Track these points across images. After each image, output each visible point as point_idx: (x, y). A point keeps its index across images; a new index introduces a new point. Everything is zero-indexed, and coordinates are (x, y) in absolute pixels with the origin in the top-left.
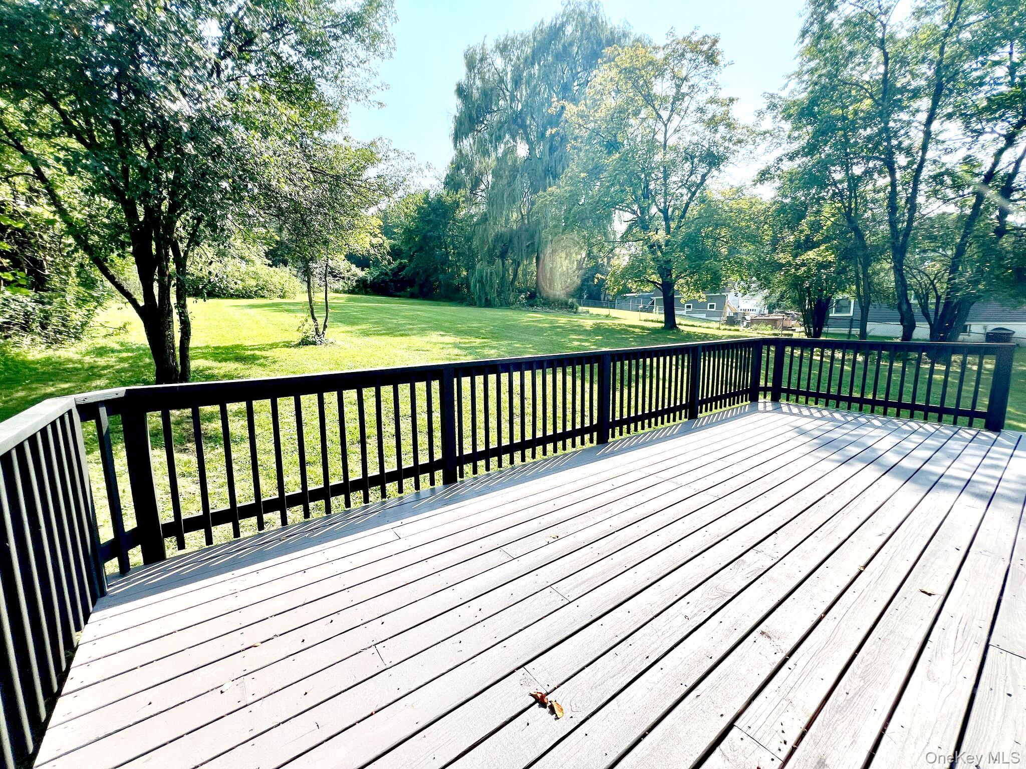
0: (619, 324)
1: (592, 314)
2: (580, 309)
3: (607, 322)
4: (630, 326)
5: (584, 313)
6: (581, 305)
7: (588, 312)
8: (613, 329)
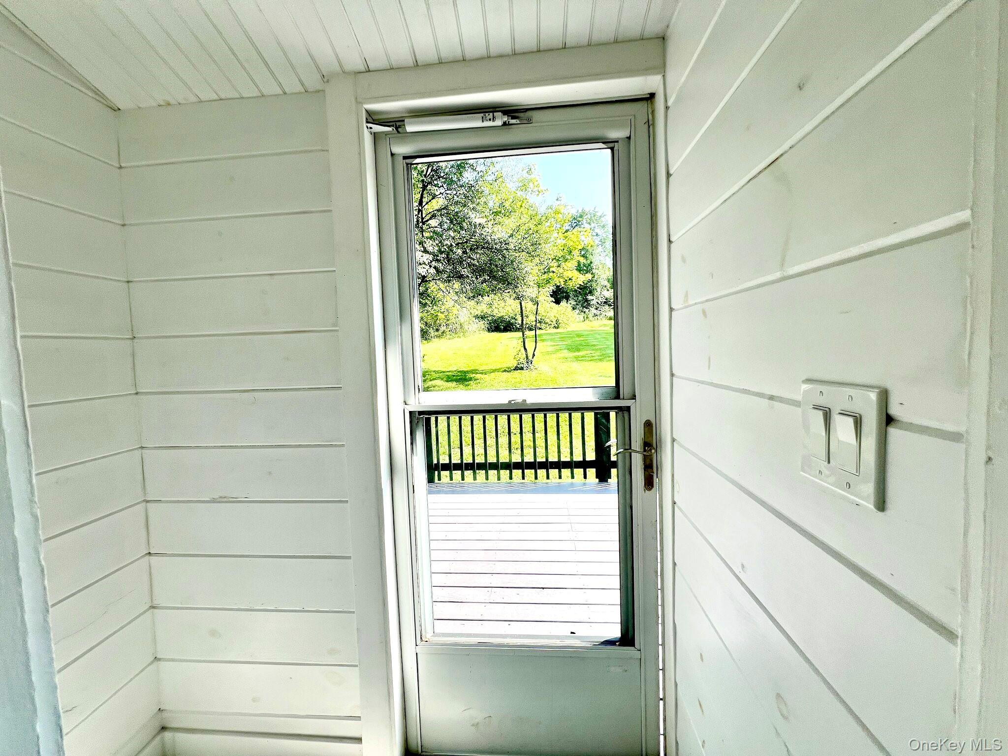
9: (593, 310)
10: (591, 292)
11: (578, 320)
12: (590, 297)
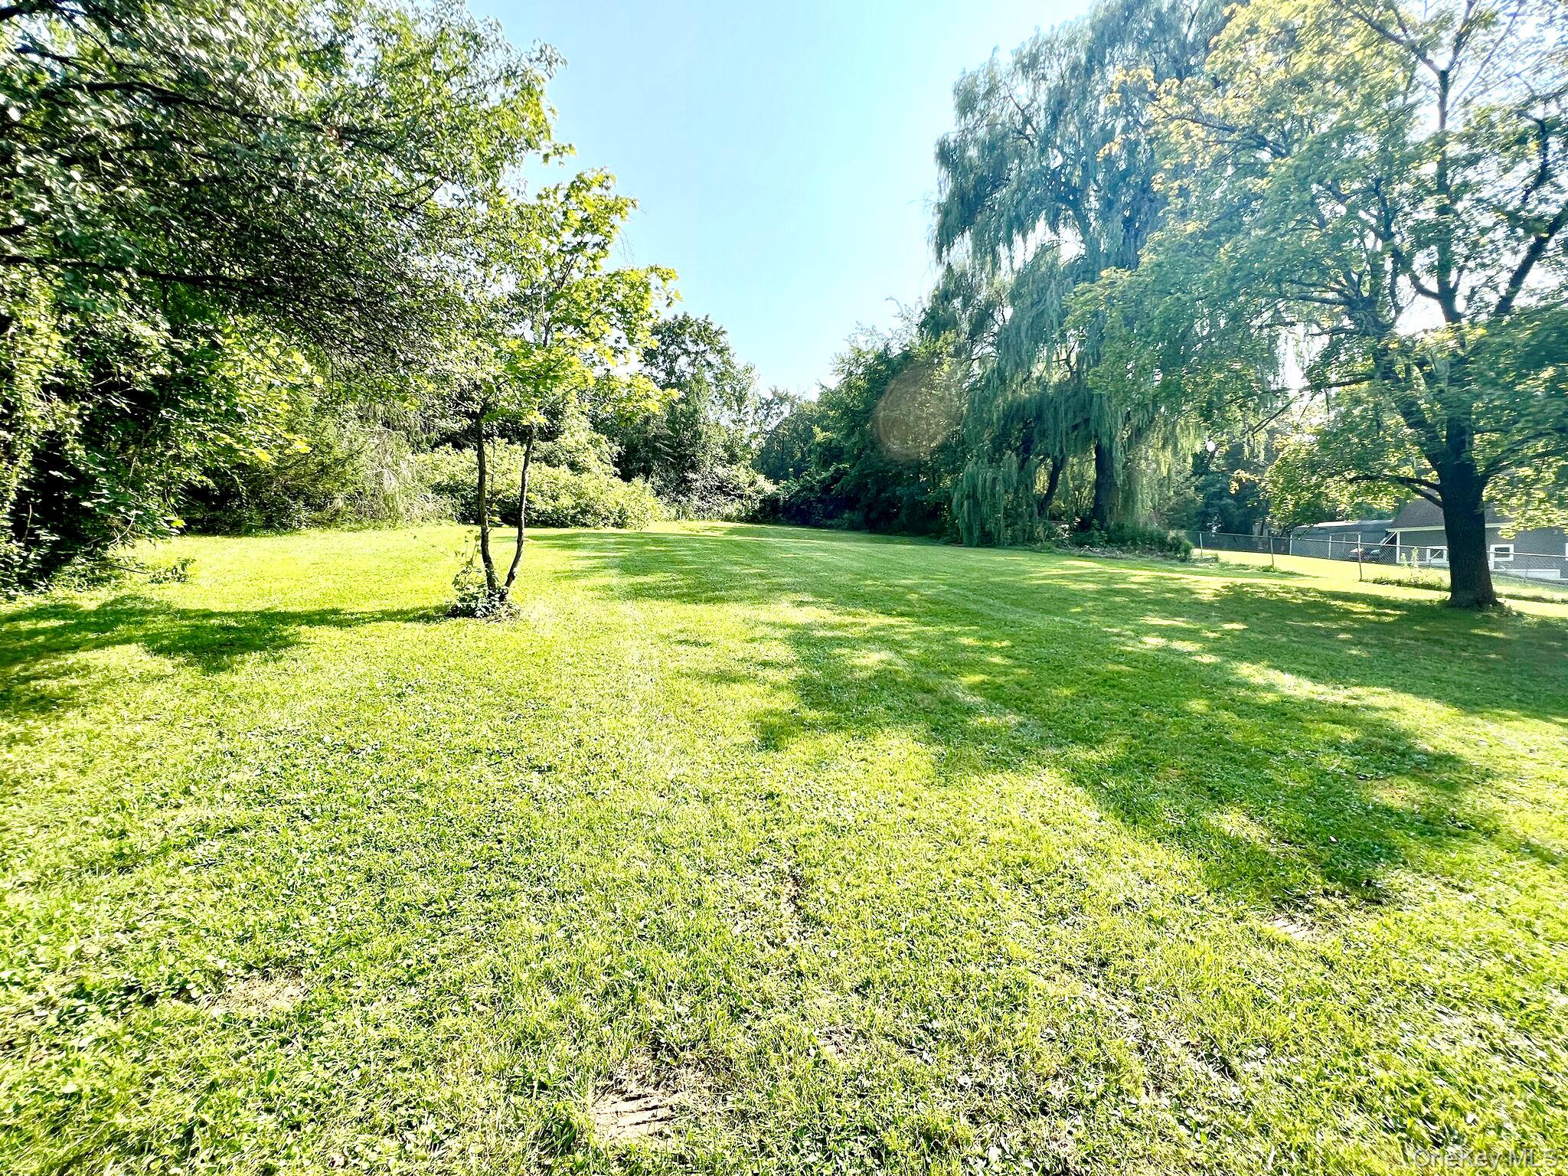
0: (1299, 590)
1: (1223, 565)
2: (1196, 552)
3: (1265, 582)
4: (1335, 596)
5: (1206, 560)
6: (1198, 546)
7: (1216, 559)
8: (1283, 601)
9: (696, 501)
10: (694, 467)
11: (666, 515)
12: (691, 475)
